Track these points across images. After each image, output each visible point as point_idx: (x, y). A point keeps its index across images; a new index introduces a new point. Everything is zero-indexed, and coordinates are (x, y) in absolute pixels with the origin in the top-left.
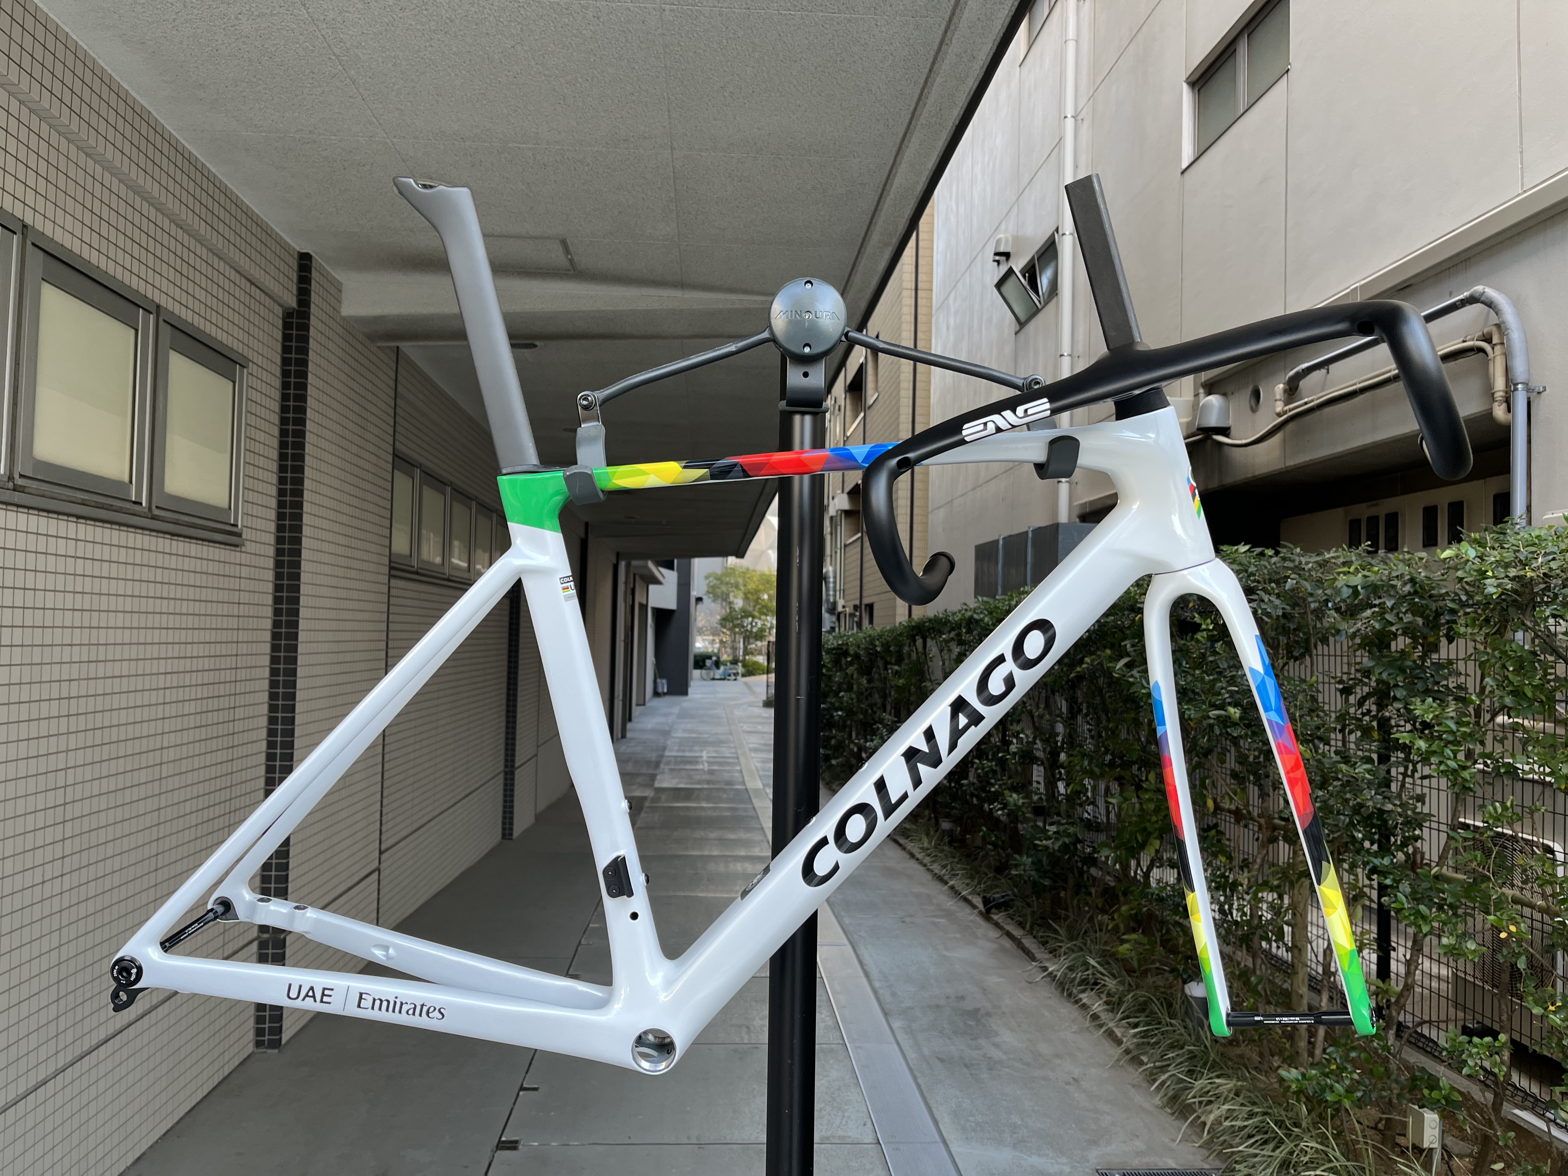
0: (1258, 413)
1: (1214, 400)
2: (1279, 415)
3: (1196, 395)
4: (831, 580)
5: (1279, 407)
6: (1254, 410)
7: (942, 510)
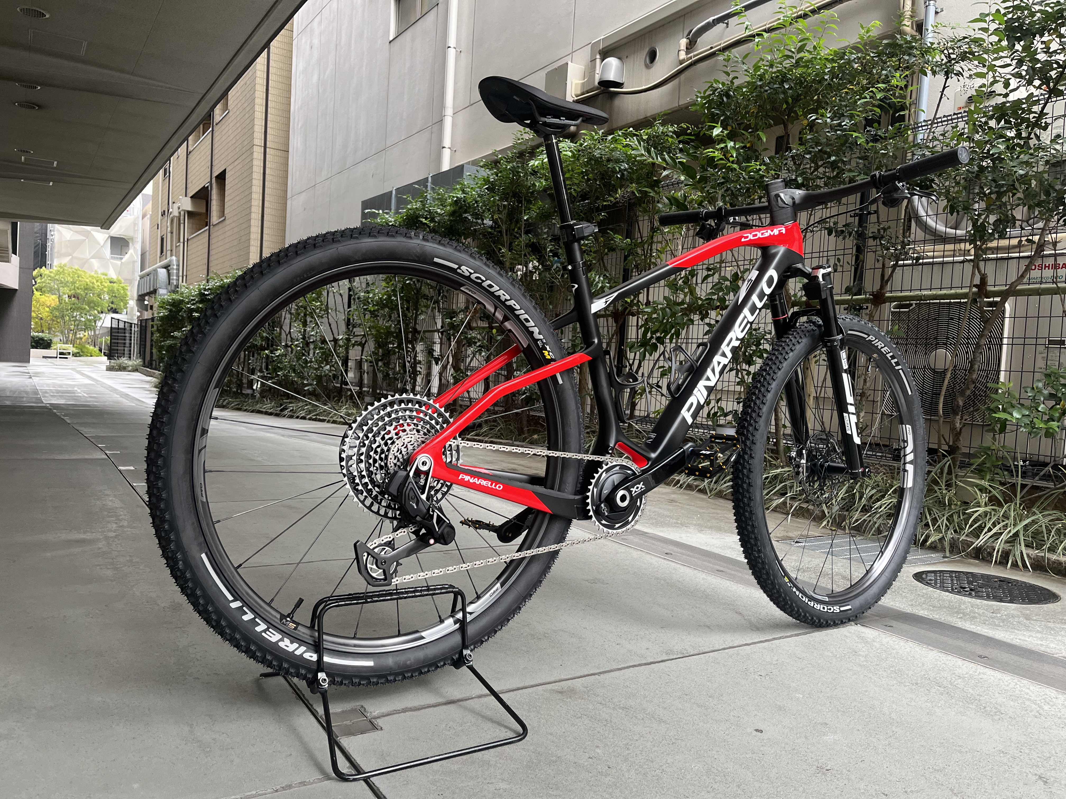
0: (653, 69)
1: (613, 61)
2: (681, 62)
3: (593, 61)
4: (175, 267)
5: (683, 55)
6: (647, 67)
7: (304, 194)
